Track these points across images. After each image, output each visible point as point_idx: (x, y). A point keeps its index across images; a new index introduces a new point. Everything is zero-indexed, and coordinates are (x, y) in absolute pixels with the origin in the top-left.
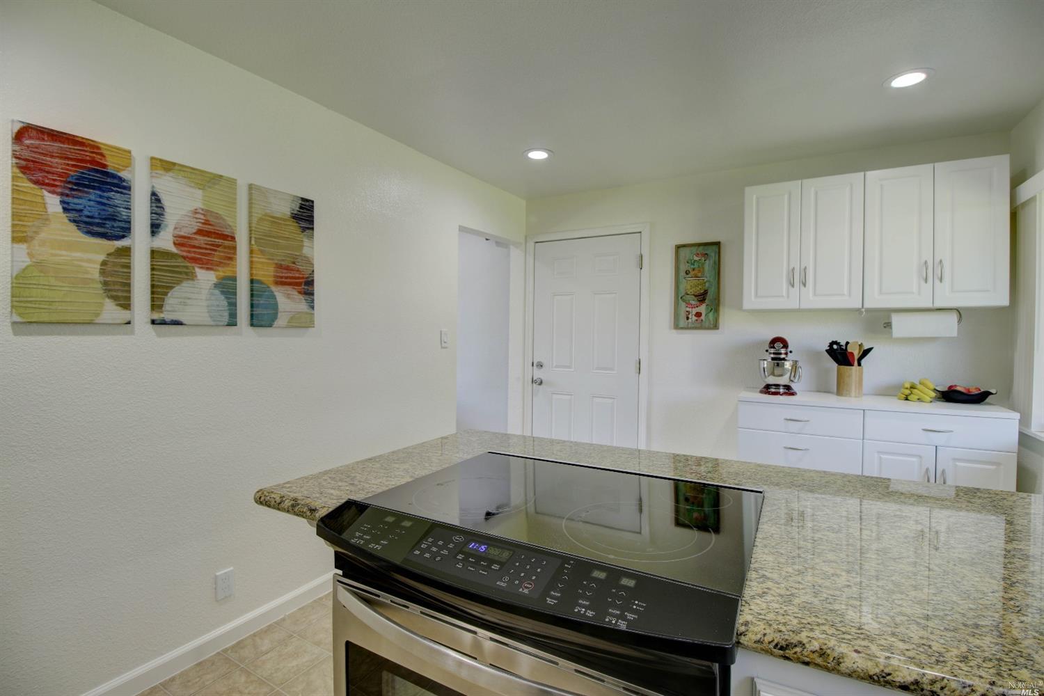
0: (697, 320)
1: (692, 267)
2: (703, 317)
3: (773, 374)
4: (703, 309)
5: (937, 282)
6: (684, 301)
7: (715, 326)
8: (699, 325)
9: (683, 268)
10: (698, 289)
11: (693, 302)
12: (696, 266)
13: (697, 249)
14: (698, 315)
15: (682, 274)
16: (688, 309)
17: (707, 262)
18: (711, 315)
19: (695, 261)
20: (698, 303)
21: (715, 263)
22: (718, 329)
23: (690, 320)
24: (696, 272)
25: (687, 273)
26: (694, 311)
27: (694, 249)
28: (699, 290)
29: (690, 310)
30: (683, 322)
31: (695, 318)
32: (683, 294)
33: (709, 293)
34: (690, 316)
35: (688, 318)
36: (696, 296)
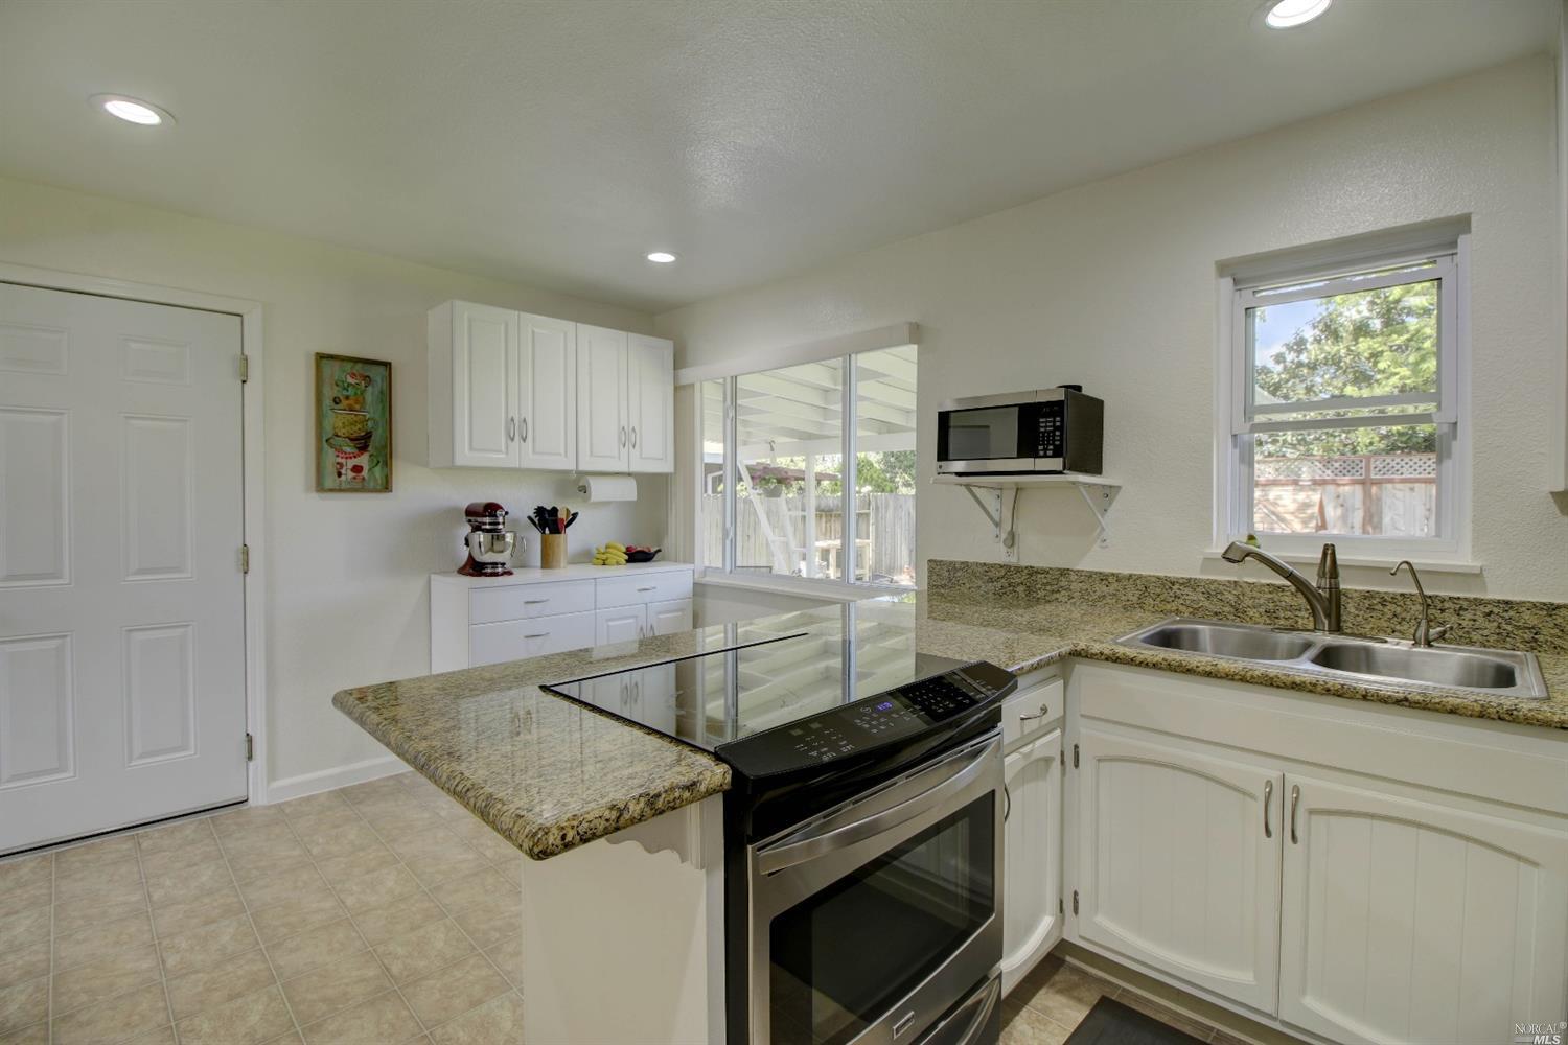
0: (355, 478)
1: (345, 393)
2: (365, 473)
3: (492, 549)
4: (363, 460)
5: (631, 447)
6: (332, 446)
7: (386, 487)
8: (359, 486)
9: (329, 392)
10: (356, 429)
11: (348, 450)
12: (351, 392)
13: (352, 368)
14: (357, 469)
15: (328, 402)
16: (339, 460)
17: (370, 389)
18: (378, 471)
19: (349, 384)
20: (355, 451)
21: (381, 392)
22: (391, 491)
23: (343, 477)
24: (351, 402)
25: (336, 401)
26: (351, 463)
27: (348, 366)
28: (357, 431)
29: (343, 461)
30: (330, 481)
31: (351, 475)
32: (330, 436)
33: (373, 438)
34: (343, 471)
35: (339, 475)
36: (352, 440)
